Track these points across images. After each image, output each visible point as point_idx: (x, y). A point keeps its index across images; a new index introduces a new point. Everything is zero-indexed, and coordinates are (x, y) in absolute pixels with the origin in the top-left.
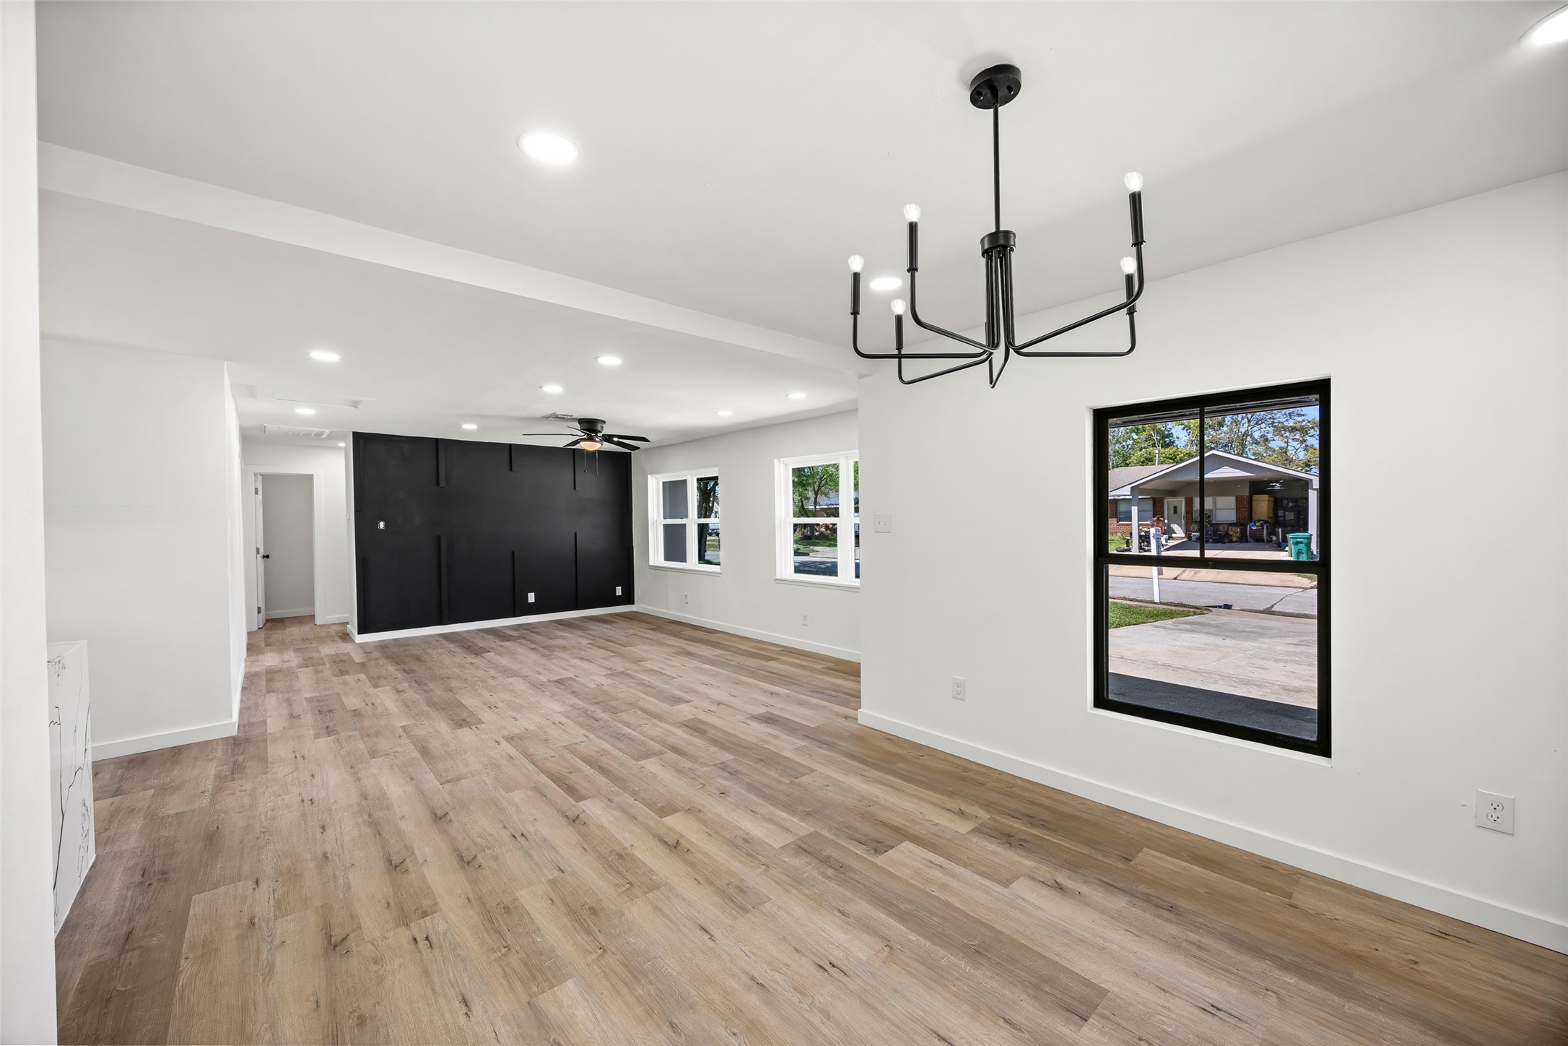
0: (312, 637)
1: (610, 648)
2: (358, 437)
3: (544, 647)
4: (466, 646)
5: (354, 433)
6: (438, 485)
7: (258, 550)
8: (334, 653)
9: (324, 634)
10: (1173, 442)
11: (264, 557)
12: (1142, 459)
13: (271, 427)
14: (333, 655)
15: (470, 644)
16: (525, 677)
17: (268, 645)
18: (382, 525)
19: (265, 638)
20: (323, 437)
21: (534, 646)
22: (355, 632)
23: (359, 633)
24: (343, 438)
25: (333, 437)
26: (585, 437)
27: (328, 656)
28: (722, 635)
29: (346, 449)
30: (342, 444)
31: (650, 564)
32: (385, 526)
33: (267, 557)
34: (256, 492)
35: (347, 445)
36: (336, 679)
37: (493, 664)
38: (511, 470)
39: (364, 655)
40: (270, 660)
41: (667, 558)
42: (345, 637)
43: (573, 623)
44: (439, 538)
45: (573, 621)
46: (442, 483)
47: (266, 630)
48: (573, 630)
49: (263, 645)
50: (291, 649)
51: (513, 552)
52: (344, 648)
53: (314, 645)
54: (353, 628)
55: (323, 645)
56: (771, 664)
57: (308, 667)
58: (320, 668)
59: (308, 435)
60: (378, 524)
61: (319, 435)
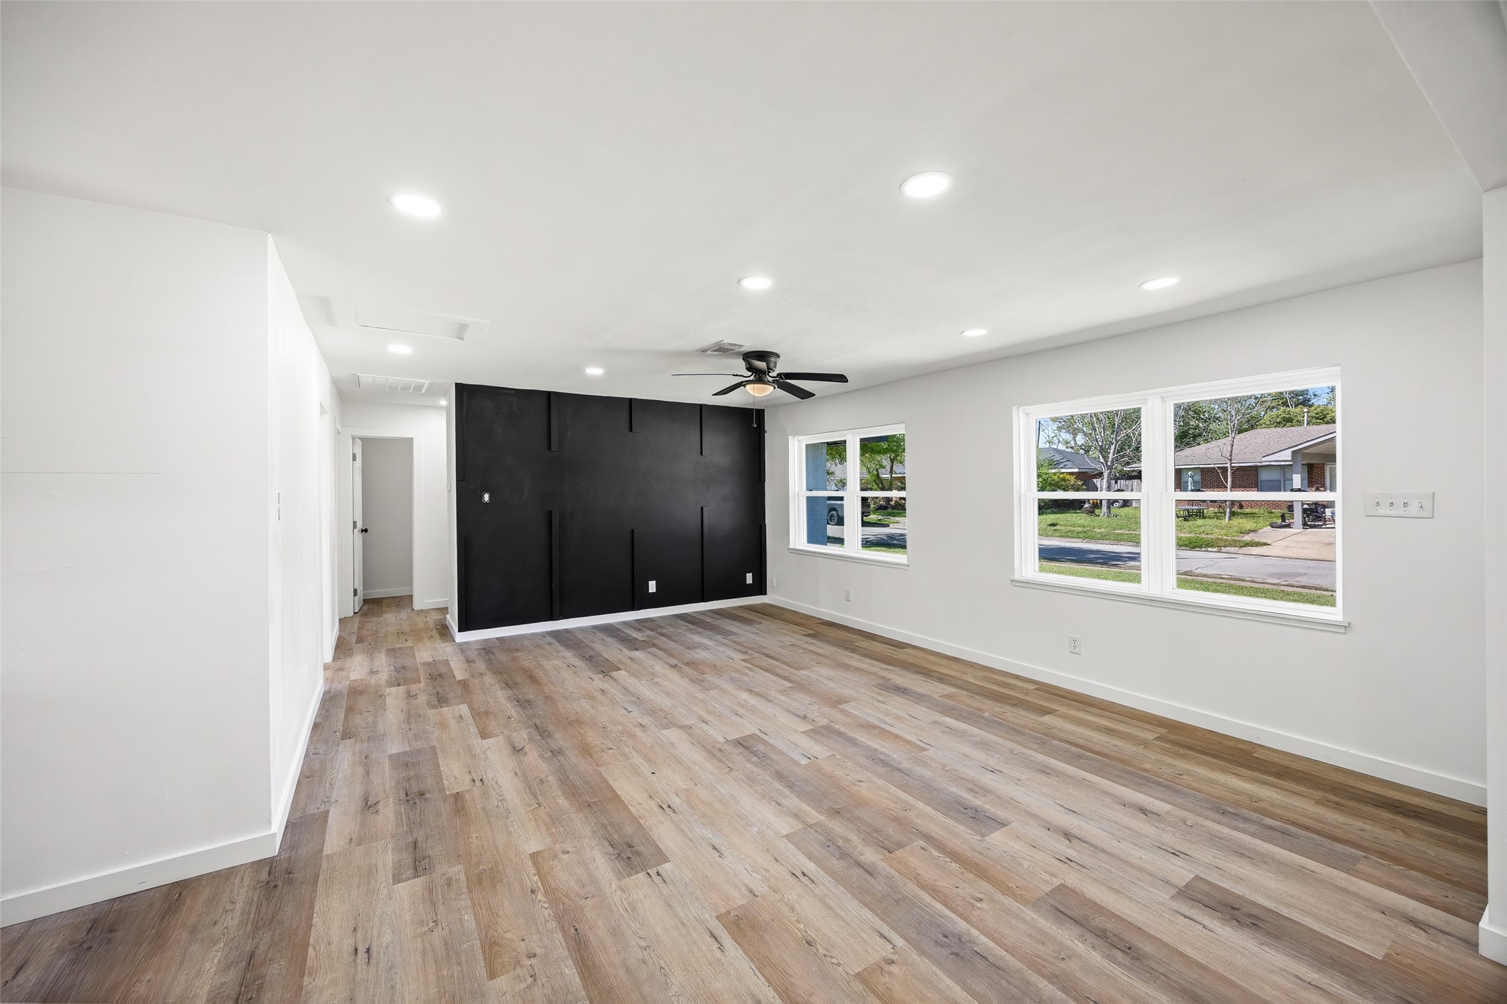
0: (408, 630)
1: (779, 671)
2: (460, 388)
3: (688, 664)
4: (587, 656)
5: (457, 385)
6: (550, 449)
7: (355, 524)
8: (430, 660)
9: (421, 625)
10: (1309, 401)
11: (362, 531)
12: (1278, 420)
13: (366, 378)
14: (429, 664)
15: (593, 653)
16: (687, 729)
17: (360, 640)
18: (486, 497)
19: (359, 628)
20: (423, 391)
21: (674, 662)
22: (456, 629)
23: (459, 631)
24: (445, 394)
25: (434, 391)
26: (752, 378)
27: (424, 664)
28: (915, 653)
29: (447, 409)
30: (443, 403)
31: (791, 546)
32: (490, 498)
33: (366, 531)
34: (354, 459)
35: (448, 402)
36: (431, 713)
37: (633, 694)
38: (631, 430)
39: (465, 666)
40: (358, 668)
41: (811, 539)
42: (444, 631)
43: (703, 621)
44: (550, 513)
45: (702, 618)
46: (555, 446)
47: (362, 616)
48: (711, 633)
49: (354, 639)
50: (384, 650)
51: (633, 531)
52: (444, 650)
53: (409, 644)
54: (453, 620)
55: (420, 645)
56: (1047, 719)
57: (399, 685)
58: (414, 687)
59: (406, 388)
60: (482, 497)
61: (418, 388)
